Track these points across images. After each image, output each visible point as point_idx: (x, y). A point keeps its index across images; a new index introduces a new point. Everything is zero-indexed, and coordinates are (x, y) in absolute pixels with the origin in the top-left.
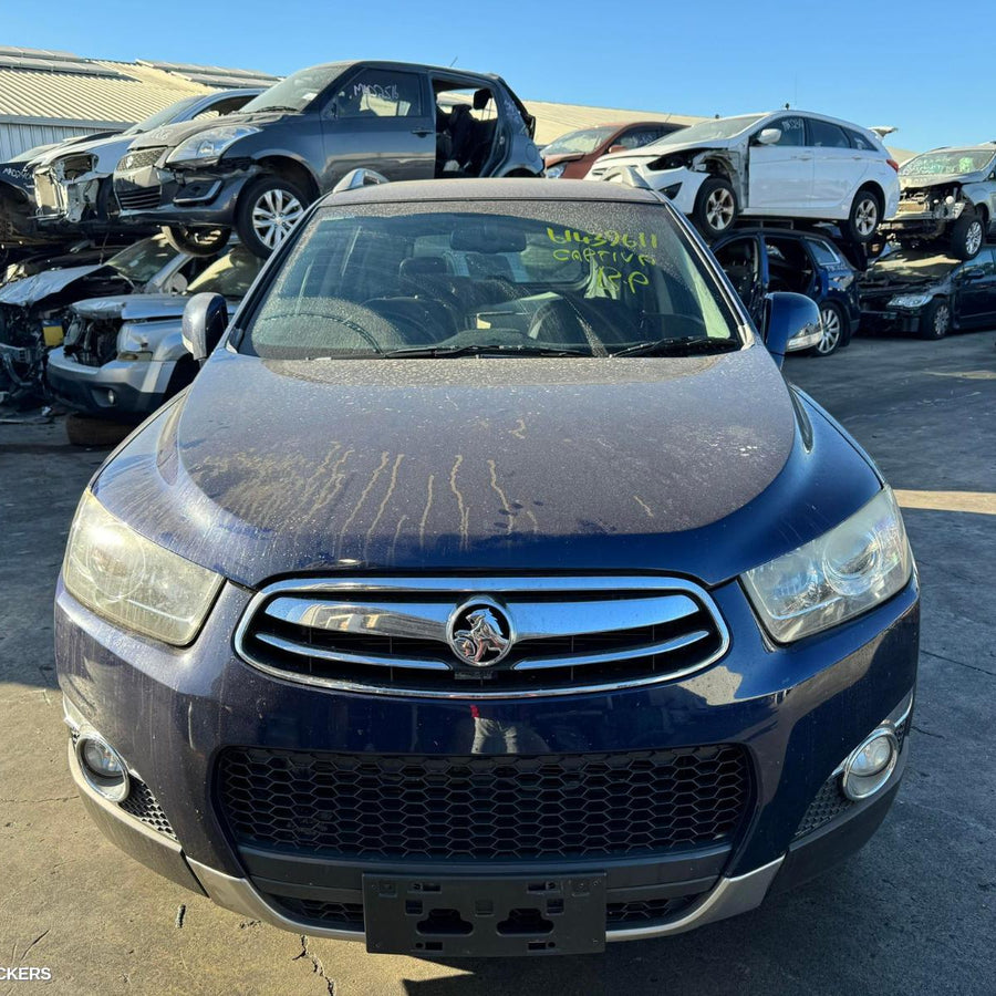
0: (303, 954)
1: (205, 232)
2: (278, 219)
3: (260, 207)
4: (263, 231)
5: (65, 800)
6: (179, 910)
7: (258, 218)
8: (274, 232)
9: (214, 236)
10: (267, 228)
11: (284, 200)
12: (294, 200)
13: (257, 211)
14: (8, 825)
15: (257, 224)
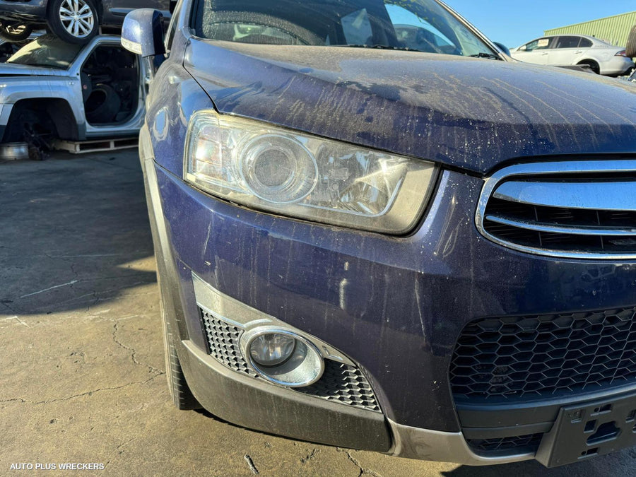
0: (362, 472)
1: (15, 25)
2: (76, 17)
3: (64, 6)
4: (67, 23)
5: (90, 394)
6: (247, 460)
7: (62, 13)
8: (74, 25)
9: (21, 29)
10: (69, 22)
11: (79, 5)
12: (86, 5)
13: (62, 9)
14: (52, 422)
15: (63, 18)
